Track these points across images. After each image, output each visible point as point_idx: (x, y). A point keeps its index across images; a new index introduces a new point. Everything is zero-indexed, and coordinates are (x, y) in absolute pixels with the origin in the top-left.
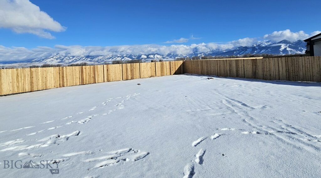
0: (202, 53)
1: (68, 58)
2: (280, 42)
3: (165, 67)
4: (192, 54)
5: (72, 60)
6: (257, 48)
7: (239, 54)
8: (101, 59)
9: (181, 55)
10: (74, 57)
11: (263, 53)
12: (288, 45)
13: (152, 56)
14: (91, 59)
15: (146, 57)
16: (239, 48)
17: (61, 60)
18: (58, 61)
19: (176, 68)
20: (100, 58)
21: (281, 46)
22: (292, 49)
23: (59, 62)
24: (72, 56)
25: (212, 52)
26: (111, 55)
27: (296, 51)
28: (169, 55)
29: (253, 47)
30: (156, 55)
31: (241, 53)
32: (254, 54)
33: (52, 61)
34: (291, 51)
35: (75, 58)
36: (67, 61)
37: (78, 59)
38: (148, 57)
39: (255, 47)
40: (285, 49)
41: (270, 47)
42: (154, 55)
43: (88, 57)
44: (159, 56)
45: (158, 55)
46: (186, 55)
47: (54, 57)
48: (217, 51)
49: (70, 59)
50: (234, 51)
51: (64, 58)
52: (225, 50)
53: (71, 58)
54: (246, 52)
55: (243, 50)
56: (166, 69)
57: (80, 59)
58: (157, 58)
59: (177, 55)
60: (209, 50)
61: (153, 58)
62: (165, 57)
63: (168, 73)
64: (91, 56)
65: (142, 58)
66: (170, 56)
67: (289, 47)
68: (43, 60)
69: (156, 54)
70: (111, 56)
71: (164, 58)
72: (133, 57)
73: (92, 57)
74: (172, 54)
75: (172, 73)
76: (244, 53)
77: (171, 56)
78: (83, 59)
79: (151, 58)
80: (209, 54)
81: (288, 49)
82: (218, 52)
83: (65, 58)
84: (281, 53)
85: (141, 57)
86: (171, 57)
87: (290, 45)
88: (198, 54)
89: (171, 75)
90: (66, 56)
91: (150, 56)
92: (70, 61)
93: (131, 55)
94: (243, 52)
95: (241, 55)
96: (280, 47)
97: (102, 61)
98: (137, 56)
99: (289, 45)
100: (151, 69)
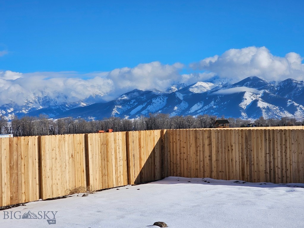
2: (242, 83)
6: (180, 96)
7: (127, 112)
11: (195, 113)
12: (262, 92)
16: (127, 94)
21: (243, 93)
22: (270, 106)
25: (43, 105)
27: (281, 110)
29: (170, 92)
31: (133, 112)
32: (173, 114)
34: (268, 110)
39: (174, 94)
40: (255, 102)
41: (215, 97)
48: (60, 101)
52: (86, 101)
54: (150, 108)
55: (140, 102)
67: (265, 98)
76: (143, 112)
80: (34, 113)
81: (261, 104)
82: (64, 105)
84: (243, 114)
87: (267, 91)
94: (140, 107)
95: (134, 116)
96: (240, 96)
99: (265, 93)
100: (74, 161)
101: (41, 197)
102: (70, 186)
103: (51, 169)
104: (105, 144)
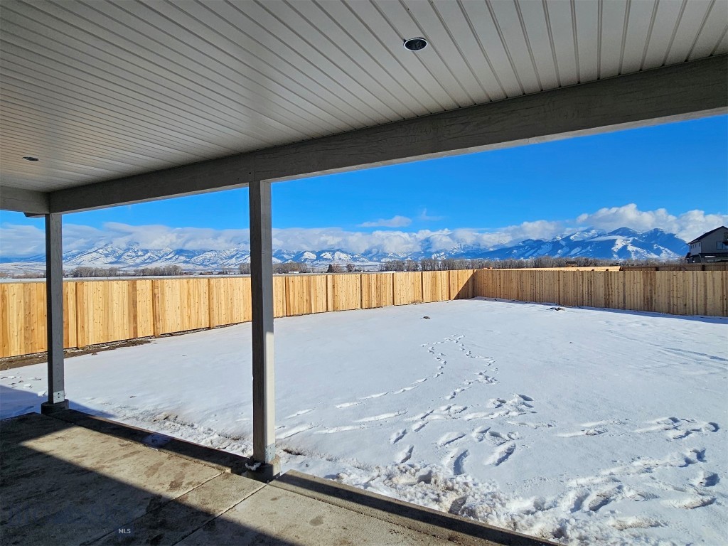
0: (442, 251)
1: (133, 254)
2: (614, 233)
4: (419, 253)
5: (142, 258)
6: (563, 243)
7: (523, 255)
8: (210, 259)
9: (394, 254)
10: (146, 251)
11: (575, 255)
12: (631, 239)
13: (328, 255)
14: (188, 257)
15: (313, 256)
16: (523, 242)
17: (115, 257)
18: (110, 259)
19: (459, 285)
20: (208, 255)
21: (615, 240)
22: (639, 249)
23: (111, 263)
24: (142, 250)
25: (463, 250)
26: (233, 250)
27: (648, 252)
28: (367, 254)
29: (555, 240)
30: (338, 253)
31: (526, 255)
32: (557, 256)
33: (96, 259)
34: (637, 252)
35: (149, 254)
36: (130, 262)
37: (157, 258)
38: (319, 257)
39: (558, 242)
40: (625, 247)
41: (591, 243)
42: (334, 252)
43: (180, 252)
44: (343, 256)
45: (343, 252)
46: (406, 255)
47: (100, 251)
48: (475, 247)
49: (138, 256)
50: (511, 249)
51: (122, 255)
52: (494, 247)
53: (140, 253)
54: (539, 251)
55: (532, 248)
56: (441, 286)
57: (160, 258)
58: (340, 259)
59: (385, 255)
60: (456, 246)
61: (330, 259)
62: (359, 258)
64: (187, 251)
65: (306, 260)
66: (370, 255)
67: (634, 243)
68: (74, 256)
69: (338, 250)
70: (234, 253)
71: (355, 260)
72: (285, 256)
73: (190, 254)
74: (374, 251)
76: (534, 255)
77: (372, 257)
78: (169, 257)
79: (326, 259)
80: (457, 256)
81: (630, 248)
82: (478, 250)
83: (126, 254)
84: (615, 255)
85: (304, 257)
86: (371, 260)
87: (636, 238)
88: (432, 254)
90: (128, 250)
91: (324, 254)
92: (138, 261)
93: (281, 250)
94: (532, 251)
95: (527, 257)
96: (613, 242)
97: (212, 264)
98: (294, 254)
99: (634, 240)
100: (414, 286)
101: (393, 303)
103: (400, 290)
104: (434, 278)
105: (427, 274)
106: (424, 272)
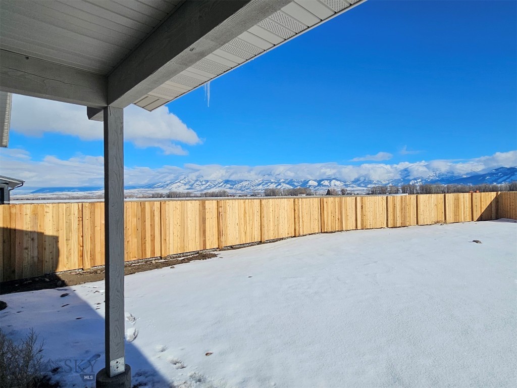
0: (419, 178)
1: (200, 183)
3: (462, 204)
4: (400, 180)
5: (205, 186)
8: (245, 186)
9: (378, 181)
10: (207, 181)
13: (326, 183)
14: (231, 185)
15: (316, 184)
17: (190, 185)
18: (187, 187)
19: (482, 206)
20: (245, 183)
23: (187, 189)
24: (205, 181)
25: (438, 177)
26: (260, 180)
28: (356, 181)
30: (334, 181)
33: (179, 187)
35: (209, 183)
36: (198, 188)
37: (213, 186)
38: (319, 185)
42: (330, 180)
43: (227, 182)
44: (338, 183)
45: (337, 180)
46: (388, 182)
47: (182, 181)
49: (202, 185)
50: (484, 176)
51: (194, 183)
52: (467, 174)
53: (204, 183)
55: (505, 174)
56: (464, 207)
57: (215, 186)
58: (335, 185)
59: (370, 182)
61: (327, 186)
62: (350, 184)
63: (468, 217)
64: (231, 181)
65: (310, 186)
66: (359, 182)
68: (167, 185)
69: (334, 179)
70: (261, 182)
71: (347, 186)
72: (295, 184)
73: (233, 183)
74: (362, 179)
75: (476, 218)
77: (360, 184)
78: (220, 185)
79: (325, 186)
82: (452, 177)
83: (196, 183)
85: (309, 184)
86: (359, 185)
88: (410, 181)
89: (472, 220)
90: (197, 180)
91: (323, 182)
92: (203, 187)
93: (292, 180)
94: (506, 177)
97: (247, 189)
98: (301, 182)
100: (437, 208)
101: (417, 223)
102: (435, 220)
103: (423, 211)
104: (457, 200)
105: (450, 197)
106: (447, 195)
